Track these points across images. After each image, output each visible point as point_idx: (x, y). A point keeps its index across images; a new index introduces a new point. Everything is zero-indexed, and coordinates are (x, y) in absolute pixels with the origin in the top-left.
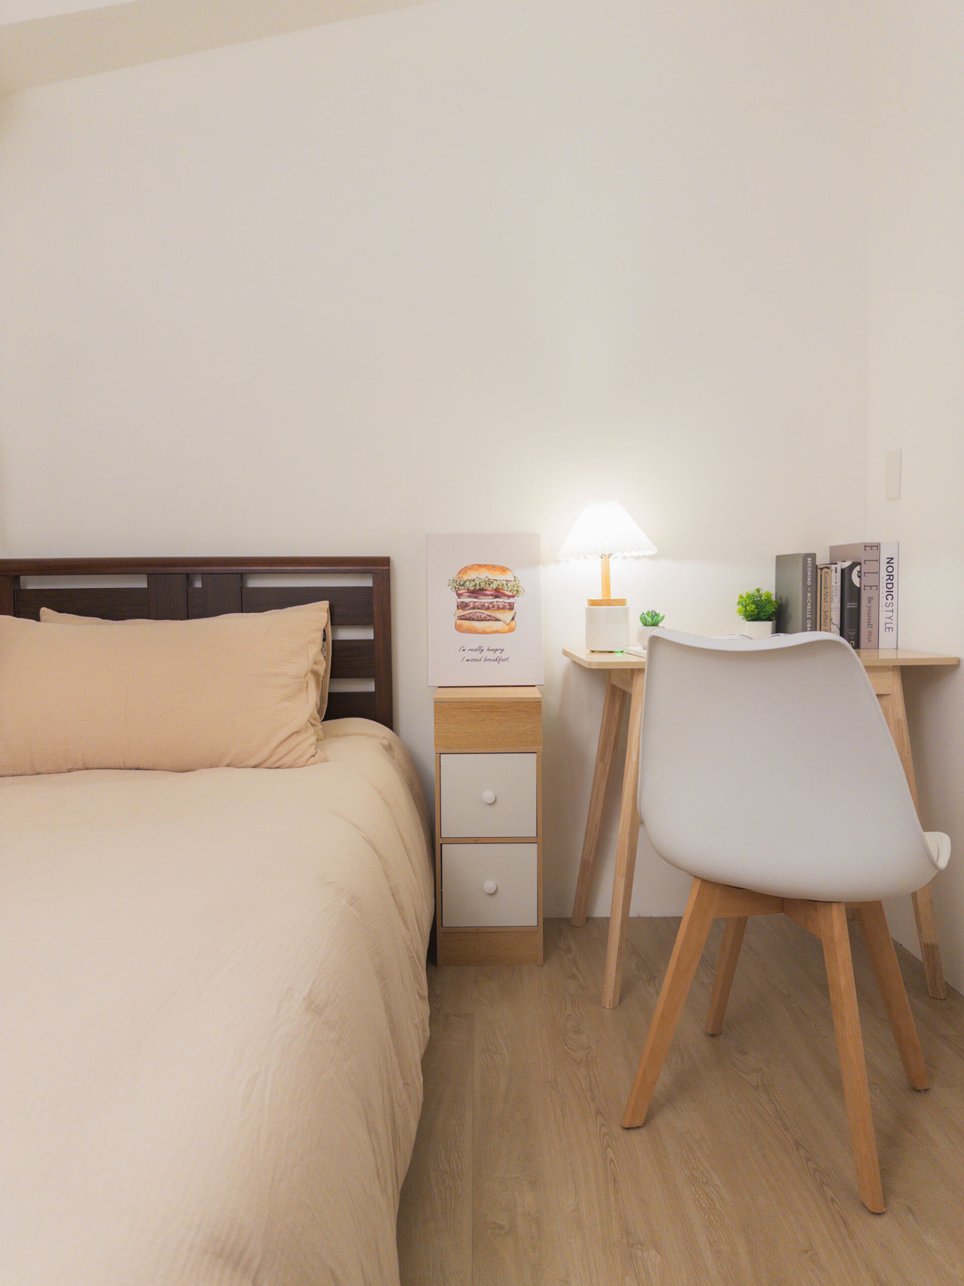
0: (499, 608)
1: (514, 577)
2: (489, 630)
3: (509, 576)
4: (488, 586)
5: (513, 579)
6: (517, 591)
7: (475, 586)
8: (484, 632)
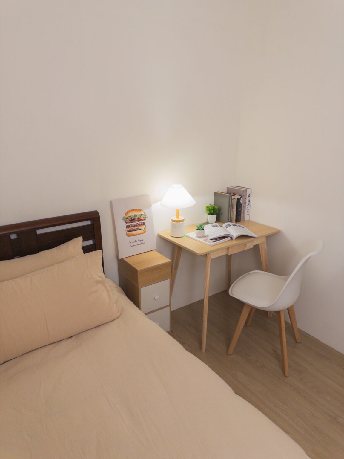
0: (140, 225)
1: (144, 212)
2: (138, 234)
3: (142, 213)
4: (136, 218)
5: (143, 213)
6: (145, 217)
7: (131, 218)
8: (136, 235)
